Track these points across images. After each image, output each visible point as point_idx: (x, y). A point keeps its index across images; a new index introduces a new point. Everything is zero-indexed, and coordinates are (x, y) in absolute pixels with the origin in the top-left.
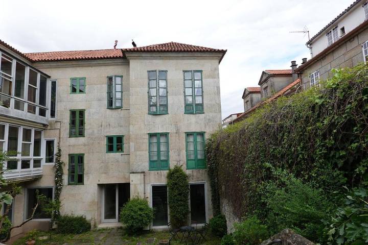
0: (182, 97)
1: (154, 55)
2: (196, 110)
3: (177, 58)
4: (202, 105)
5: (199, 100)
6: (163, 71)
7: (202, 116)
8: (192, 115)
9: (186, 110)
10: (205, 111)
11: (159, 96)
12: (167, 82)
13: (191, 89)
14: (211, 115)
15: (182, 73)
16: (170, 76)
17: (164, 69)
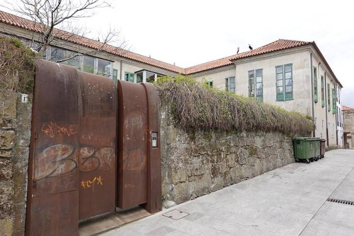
0: (274, 88)
1: (252, 58)
2: (286, 98)
3: (270, 57)
4: (291, 93)
5: (289, 89)
6: (259, 70)
7: (291, 102)
8: (282, 102)
9: (277, 98)
10: (294, 98)
11: (256, 89)
12: (262, 78)
13: (282, 81)
14: (299, 100)
15: (274, 69)
16: (264, 73)
17: (260, 68)
